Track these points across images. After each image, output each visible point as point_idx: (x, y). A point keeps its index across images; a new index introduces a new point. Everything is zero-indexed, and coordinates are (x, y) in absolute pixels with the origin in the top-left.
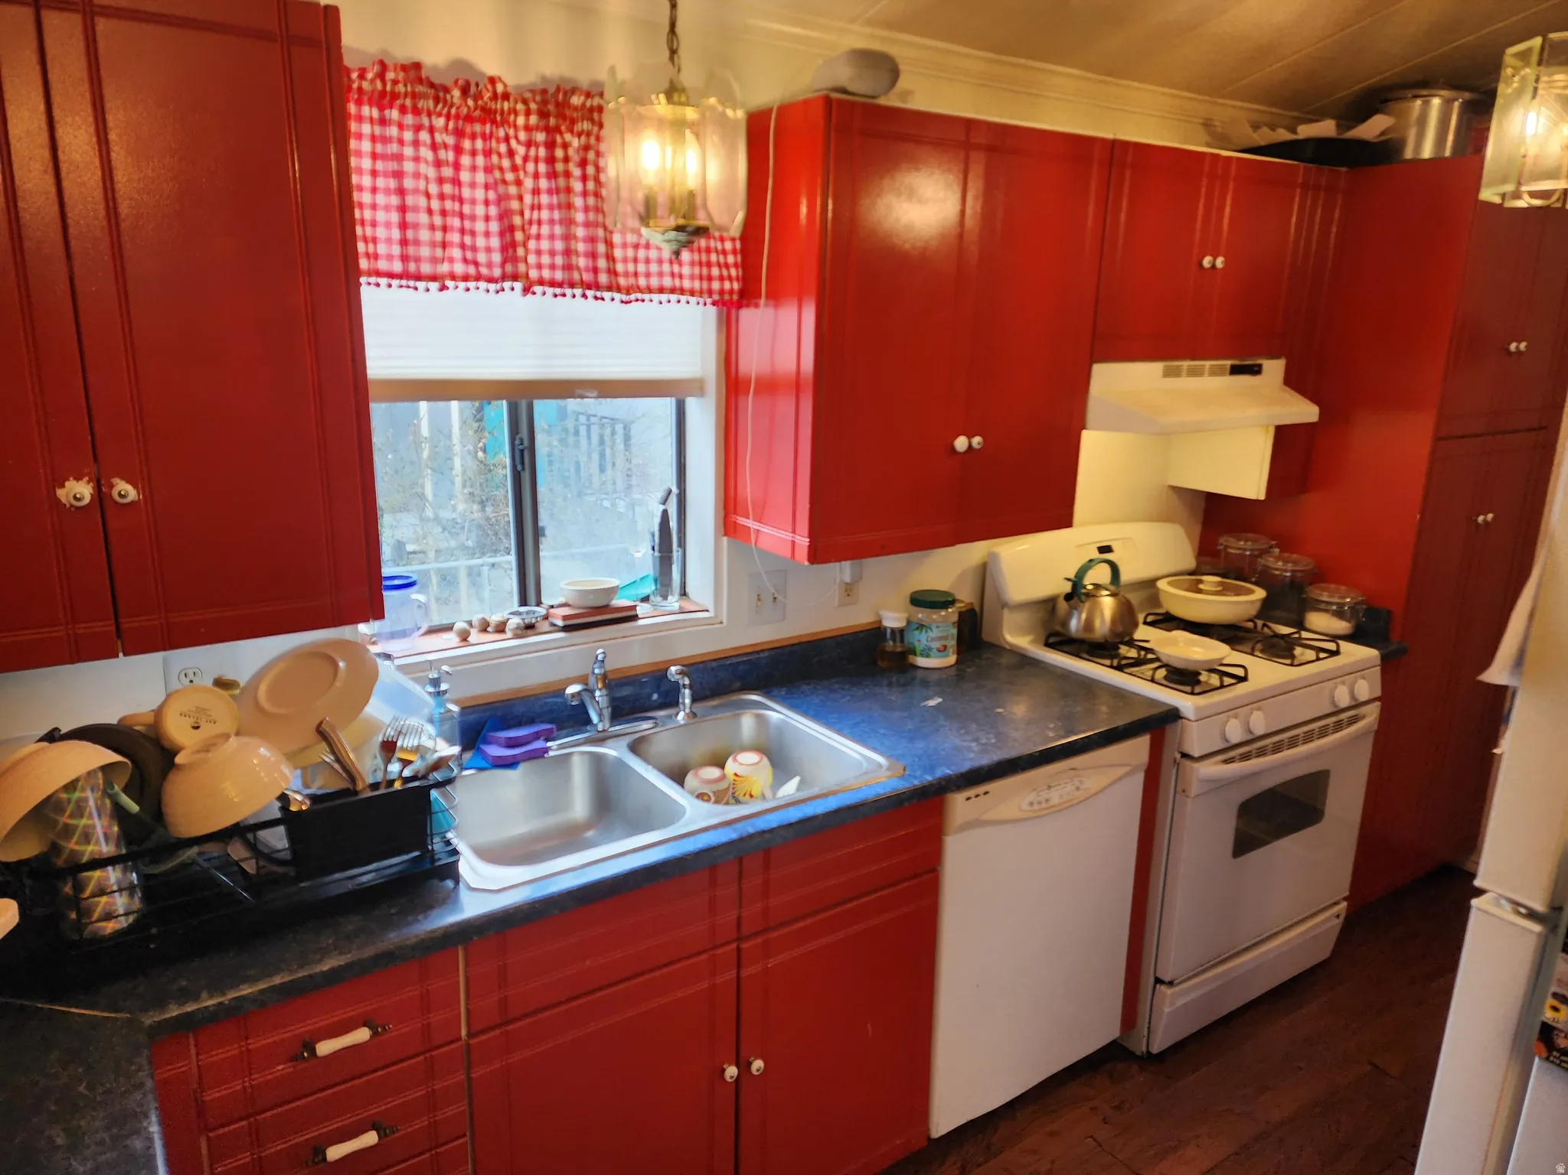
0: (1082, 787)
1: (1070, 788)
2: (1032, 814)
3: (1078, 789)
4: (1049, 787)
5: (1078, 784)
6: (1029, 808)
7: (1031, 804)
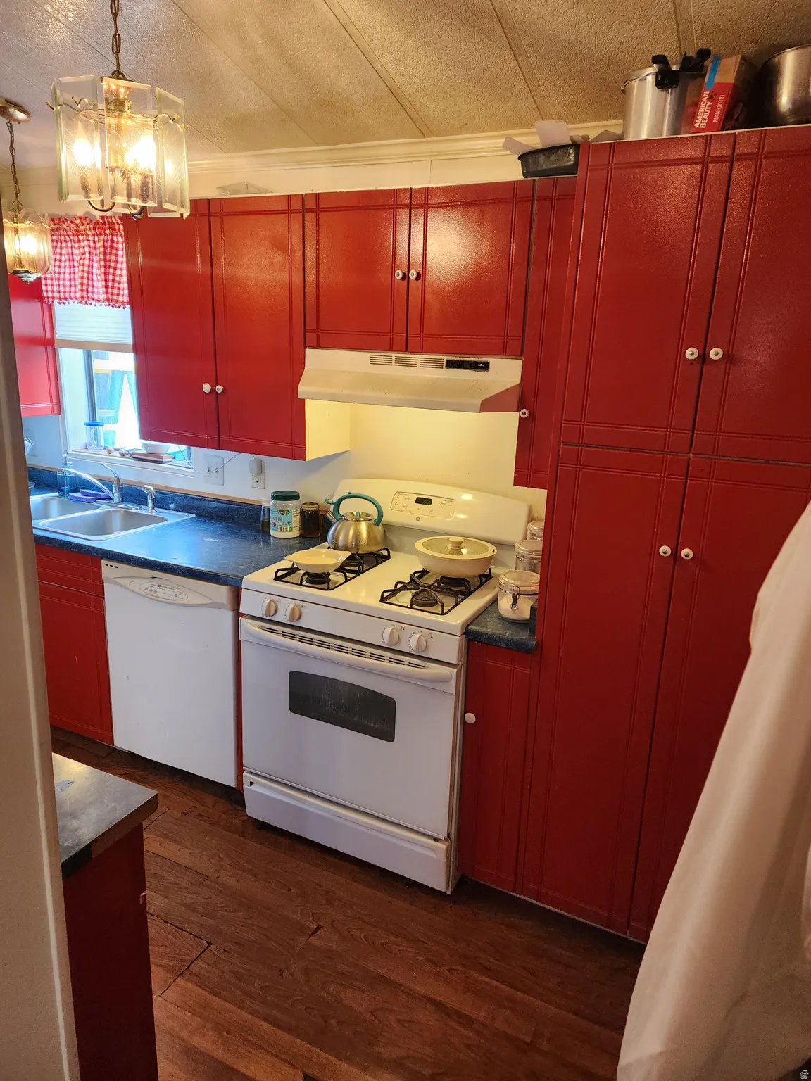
0: (179, 596)
1: (171, 592)
2: (143, 593)
3: (176, 596)
4: (160, 586)
5: (177, 593)
6: (144, 590)
7: (146, 589)
